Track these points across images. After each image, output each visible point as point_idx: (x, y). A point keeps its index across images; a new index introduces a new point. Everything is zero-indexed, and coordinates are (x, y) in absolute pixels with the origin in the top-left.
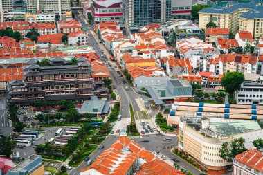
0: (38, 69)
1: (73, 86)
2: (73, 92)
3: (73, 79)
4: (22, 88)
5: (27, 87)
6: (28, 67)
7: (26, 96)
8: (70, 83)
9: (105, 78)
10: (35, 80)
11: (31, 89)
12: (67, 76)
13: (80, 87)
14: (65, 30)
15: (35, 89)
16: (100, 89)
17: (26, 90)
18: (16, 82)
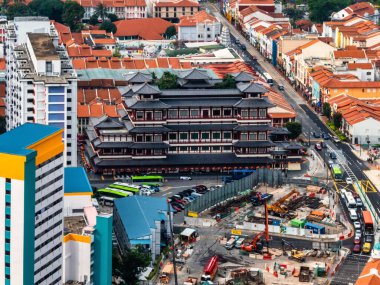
0: (156, 96)
1: (227, 136)
2: (227, 148)
3: (227, 120)
4: (121, 136)
5: (132, 134)
6: (136, 88)
7: (129, 152)
8: (222, 128)
9: (286, 120)
10: (149, 119)
11: (140, 139)
12: (216, 113)
13: (244, 138)
14: (164, 10)
15: (149, 139)
16: (286, 146)
17: (130, 140)
18: (108, 121)
